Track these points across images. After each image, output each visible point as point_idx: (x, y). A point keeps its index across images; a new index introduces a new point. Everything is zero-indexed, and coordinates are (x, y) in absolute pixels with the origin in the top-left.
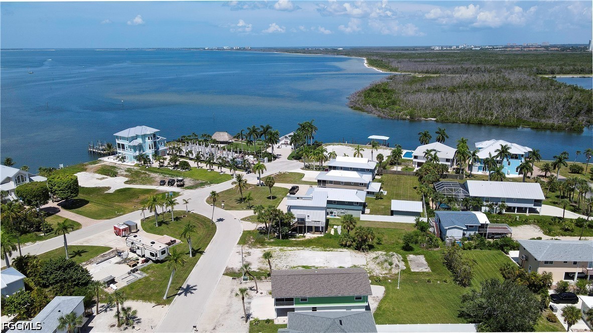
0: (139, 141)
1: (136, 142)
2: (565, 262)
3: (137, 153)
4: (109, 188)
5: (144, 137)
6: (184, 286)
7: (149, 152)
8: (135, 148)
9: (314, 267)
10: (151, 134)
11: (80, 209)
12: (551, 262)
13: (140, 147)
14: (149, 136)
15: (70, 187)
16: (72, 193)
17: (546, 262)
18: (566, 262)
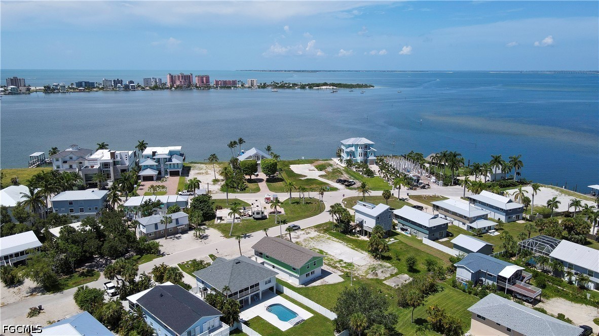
0: (353, 149)
1: (349, 150)
2: (497, 324)
3: (349, 158)
4: (305, 176)
5: (356, 146)
6: (247, 235)
7: (359, 159)
8: (349, 154)
9: (326, 253)
10: (361, 145)
11: (272, 184)
12: (484, 319)
13: (351, 154)
14: (361, 146)
15: (268, 168)
16: (269, 171)
17: (479, 316)
18: (500, 325)
